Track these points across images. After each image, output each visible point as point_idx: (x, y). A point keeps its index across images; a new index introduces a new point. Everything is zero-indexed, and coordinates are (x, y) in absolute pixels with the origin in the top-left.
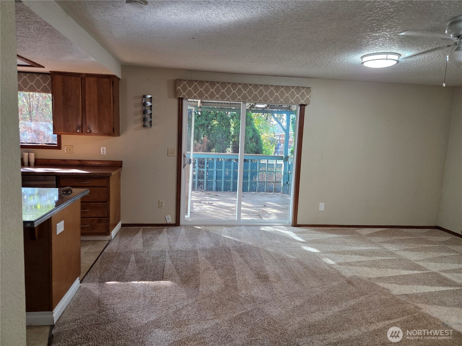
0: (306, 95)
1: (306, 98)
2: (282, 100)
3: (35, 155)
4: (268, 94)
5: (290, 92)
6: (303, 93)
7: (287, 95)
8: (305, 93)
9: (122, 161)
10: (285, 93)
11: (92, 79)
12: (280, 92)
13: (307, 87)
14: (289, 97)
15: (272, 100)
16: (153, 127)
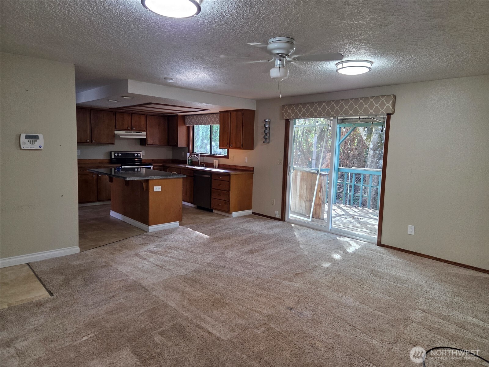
0: (386, 104)
1: (386, 106)
2: (361, 112)
3: (218, 162)
4: (348, 108)
5: (369, 103)
6: (383, 102)
7: (366, 106)
8: (385, 101)
9: (254, 168)
10: (363, 104)
11: (234, 113)
12: (359, 104)
13: (387, 95)
14: (368, 108)
15: (352, 113)
16: (271, 143)
